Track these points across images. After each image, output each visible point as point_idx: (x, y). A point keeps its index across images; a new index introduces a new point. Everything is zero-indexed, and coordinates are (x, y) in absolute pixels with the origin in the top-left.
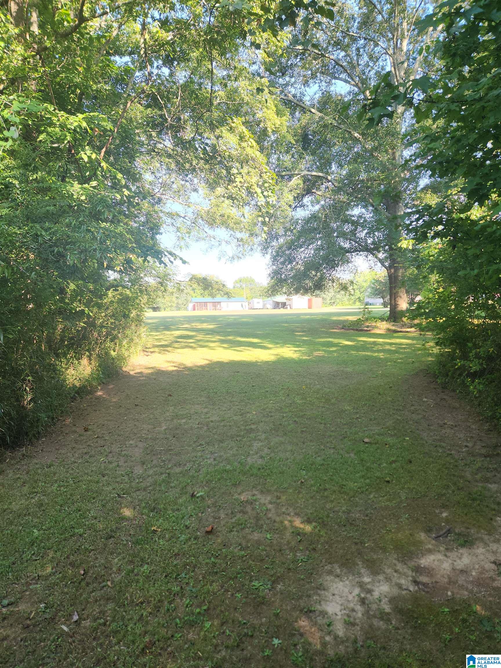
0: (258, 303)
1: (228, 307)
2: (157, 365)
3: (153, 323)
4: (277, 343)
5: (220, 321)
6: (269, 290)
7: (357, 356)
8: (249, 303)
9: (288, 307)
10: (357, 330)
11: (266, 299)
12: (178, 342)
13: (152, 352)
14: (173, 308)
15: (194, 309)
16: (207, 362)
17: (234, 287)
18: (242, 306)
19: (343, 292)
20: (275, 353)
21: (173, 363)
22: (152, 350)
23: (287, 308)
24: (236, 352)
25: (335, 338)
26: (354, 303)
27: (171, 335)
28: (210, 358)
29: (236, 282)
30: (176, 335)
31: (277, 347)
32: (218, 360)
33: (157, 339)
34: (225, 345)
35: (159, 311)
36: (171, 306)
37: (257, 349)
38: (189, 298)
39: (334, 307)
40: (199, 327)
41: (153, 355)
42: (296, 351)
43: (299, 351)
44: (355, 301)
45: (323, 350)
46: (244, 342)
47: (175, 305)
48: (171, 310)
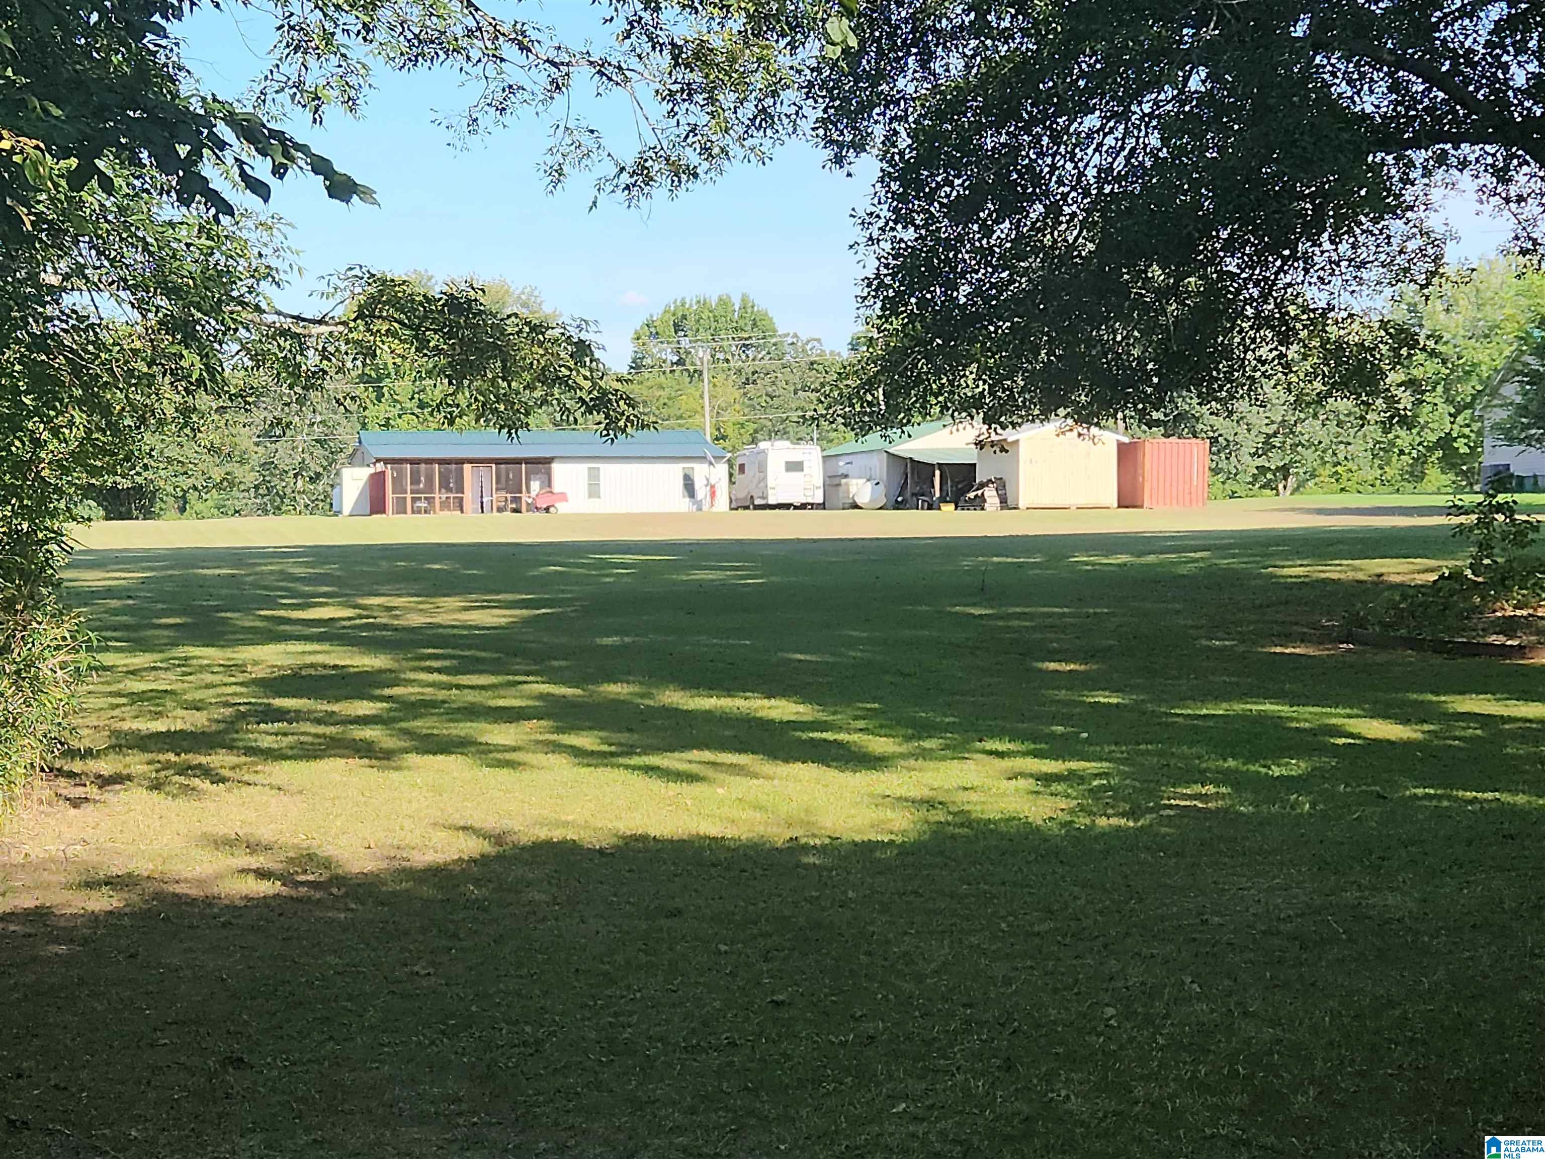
0: (794, 467)
1: (594, 491)
2: (142, 867)
3: (109, 593)
4: (923, 730)
5: (544, 582)
6: (870, 385)
7: (1441, 815)
8: (736, 470)
9: (990, 493)
10: (1441, 648)
11: (849, 443)
12: (280, 715)
13: (105, 782)
14: (238, 498)
15: (377, 506)
16: (472, 847)
17: (637, 366)
18: (689, 486)
19: (1343, 405)
20: (915, 793)
21: (253, 847)
22: (105, 767)
23: (979, 503)
24: (657, 785)
25: (1294, 700)
26: (1416, 474)
27: (230, 668)
28: (490, 822)
29: (652, 331)
30: (260, 672)
31: (925, 755)
32: (543, 834)
33: (136, 697)
34: (586, 741)
35: (148, 514)
36: (228, 483)
37: (798, 769)
38: (347, 434)
39: (1286, 498)
40: (416, 620)
41: (117, 797)
42: (1047, 779)
43: (1070, 777)
44: (1421, 461)
45: (1225, 777)
46: (708, 716)
47: (248, 476)
48: (222, 510)
